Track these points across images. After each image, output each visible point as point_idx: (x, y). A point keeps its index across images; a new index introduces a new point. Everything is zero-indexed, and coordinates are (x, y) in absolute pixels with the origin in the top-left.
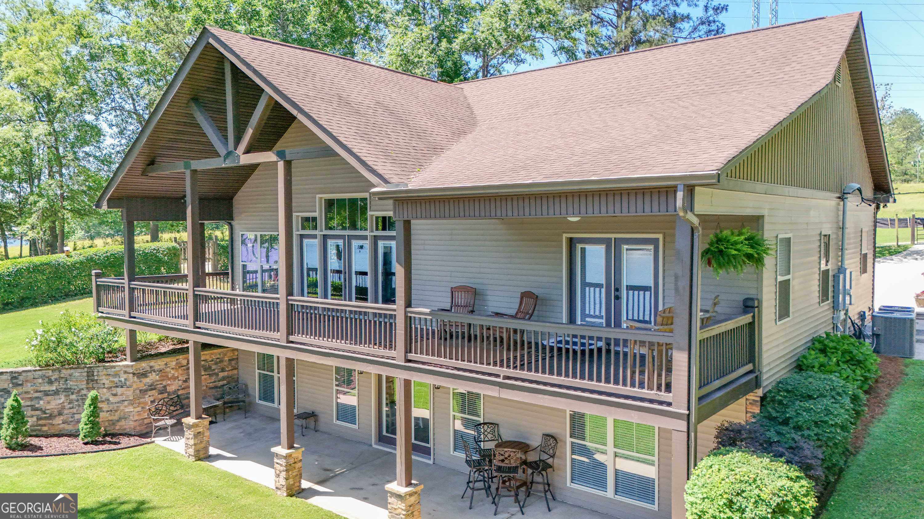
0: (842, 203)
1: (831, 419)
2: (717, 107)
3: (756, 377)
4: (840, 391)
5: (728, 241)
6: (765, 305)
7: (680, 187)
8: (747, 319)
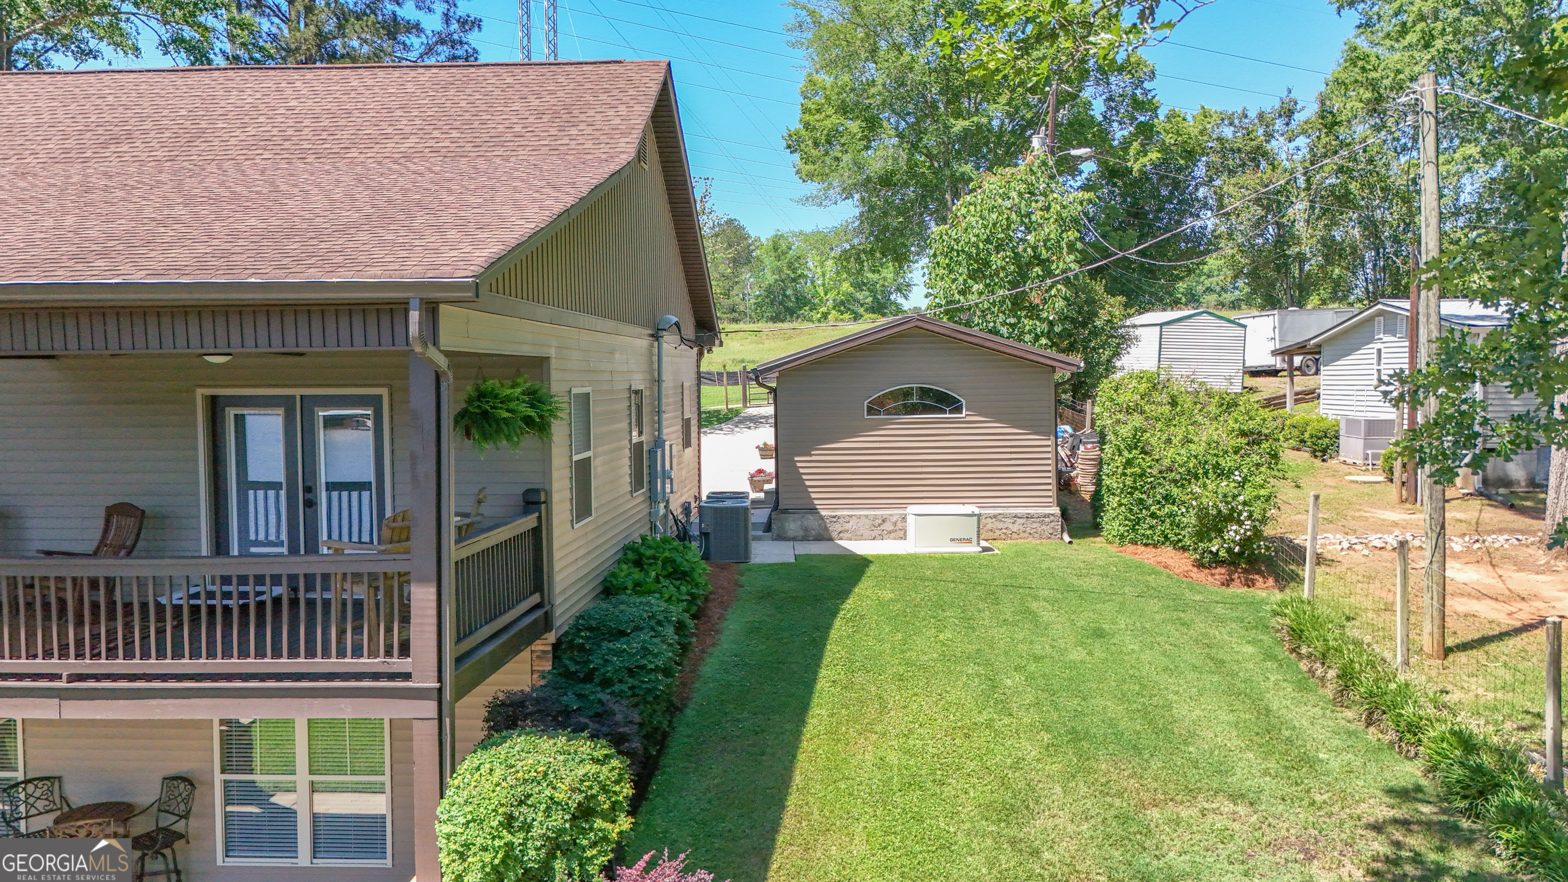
0: (656, 344)
1: (650, 662)
2: (471, 178)
3: (546, 613)
4: (661, 618)
5: (496, 397)
6: (556, 497)
7: (415, 303)
8: (529, 522)
